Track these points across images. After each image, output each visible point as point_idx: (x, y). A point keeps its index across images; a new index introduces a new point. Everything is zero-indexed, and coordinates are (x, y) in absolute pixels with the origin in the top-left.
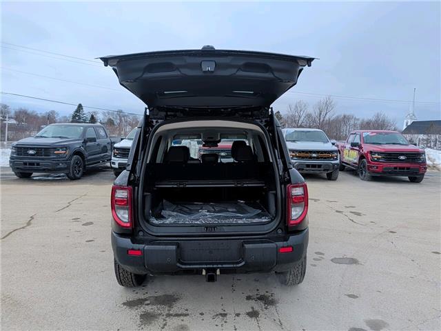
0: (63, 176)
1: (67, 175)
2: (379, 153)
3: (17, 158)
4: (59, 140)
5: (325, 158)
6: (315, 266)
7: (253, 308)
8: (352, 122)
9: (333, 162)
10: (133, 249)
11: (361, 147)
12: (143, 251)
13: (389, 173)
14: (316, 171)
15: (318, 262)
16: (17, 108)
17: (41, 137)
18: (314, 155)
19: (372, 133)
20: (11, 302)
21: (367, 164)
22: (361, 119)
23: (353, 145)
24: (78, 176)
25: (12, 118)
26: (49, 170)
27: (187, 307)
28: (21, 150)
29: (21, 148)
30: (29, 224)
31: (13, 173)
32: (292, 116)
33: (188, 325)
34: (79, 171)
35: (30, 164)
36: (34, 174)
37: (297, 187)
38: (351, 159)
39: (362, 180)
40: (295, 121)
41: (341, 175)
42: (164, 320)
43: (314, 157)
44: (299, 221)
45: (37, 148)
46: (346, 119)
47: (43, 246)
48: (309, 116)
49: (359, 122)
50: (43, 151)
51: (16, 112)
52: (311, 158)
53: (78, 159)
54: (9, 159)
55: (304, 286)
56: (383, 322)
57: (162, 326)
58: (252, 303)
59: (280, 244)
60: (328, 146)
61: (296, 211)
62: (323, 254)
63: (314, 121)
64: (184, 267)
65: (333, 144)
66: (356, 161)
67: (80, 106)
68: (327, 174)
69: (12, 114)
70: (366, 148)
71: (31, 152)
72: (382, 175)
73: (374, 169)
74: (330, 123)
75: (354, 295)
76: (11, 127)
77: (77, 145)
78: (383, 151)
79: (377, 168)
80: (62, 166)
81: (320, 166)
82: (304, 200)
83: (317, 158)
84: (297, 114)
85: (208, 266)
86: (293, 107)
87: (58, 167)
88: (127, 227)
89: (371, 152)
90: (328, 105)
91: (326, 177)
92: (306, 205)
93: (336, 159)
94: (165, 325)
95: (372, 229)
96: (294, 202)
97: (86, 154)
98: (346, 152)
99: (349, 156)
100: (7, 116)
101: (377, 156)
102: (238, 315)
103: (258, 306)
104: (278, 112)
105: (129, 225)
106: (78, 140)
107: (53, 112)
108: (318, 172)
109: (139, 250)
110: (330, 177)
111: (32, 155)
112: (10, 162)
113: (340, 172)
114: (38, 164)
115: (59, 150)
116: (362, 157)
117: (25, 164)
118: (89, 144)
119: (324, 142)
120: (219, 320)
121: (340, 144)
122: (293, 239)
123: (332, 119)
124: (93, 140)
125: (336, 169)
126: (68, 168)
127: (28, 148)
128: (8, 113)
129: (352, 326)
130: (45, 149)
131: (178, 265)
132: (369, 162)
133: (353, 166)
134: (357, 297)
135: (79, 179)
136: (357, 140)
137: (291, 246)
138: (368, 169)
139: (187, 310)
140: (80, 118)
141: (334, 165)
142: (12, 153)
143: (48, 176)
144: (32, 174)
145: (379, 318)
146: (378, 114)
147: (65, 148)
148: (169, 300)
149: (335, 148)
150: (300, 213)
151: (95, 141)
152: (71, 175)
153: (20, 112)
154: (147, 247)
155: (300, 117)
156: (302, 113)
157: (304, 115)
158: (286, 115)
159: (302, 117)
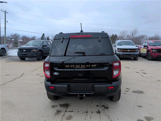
0: (36, 59)
1: (37, 59)
2: (155, 49)
3: (20, 53)
4: (34, 46)
5: (133, 52)
6: (125, 94)
7: (99, 110)
8: (145, 38)
9: (136, 53)
10: (51, 86)
11: (148, 47)
12: (55, 87)
13: (160, 57)
14: (129, 57)
15: (126, 92)
16: (22, 36)
17: (28, 45)
18: (128, 51)
19: (153, 41)
20: (11, 104)
21: (150, 54)
22: (149, 37)
23: (145, 46)
24: (41, 59)
25: (21, 39)
26: (31, 57)
27: (73, 109)
28: (21, 50)
29: (21, 49)
30: (22, 76)
31: (19, 58)
32: (122, 36)
33: (73, 115)
34: (41, 57)
35: (24, 55)
36: (26, 58)
37: (116, 62)
38: (144, 52)
39: (148, 60)
40: (123, 38)
41: (139, 58)
42: (64, 113)
43: (129, 51)
44: (117, 76)
45: (27, 49)
46: (143, 37)
47: (25, 84)
48: (128, 36)
49: (148, 38)
50: (29, 50)
51: (22, 37)
52: (127, 52)
53: (41, 53)
54: (17, 53)
55: (120, 101)
56: (152, 118)
57: (63, 115)
58: (98, 108)
59: (109, 85)
60: (134, 47)
61: (116, 72)
62: (129, 89)
63: (130, 38)
64: (70, 93)
65: (136, 46)
66: (146, 53)
67: (44, 34)
68: (134, 58)
69: (21, 38)
70: (150, 48)
71: (24, 50)
72: (157, 58)
73: (153, 56)
74: (136, 38)
75: (140, 106)
76: (21, 42)
77: (40, 47)
78: (157, 49)
79: (154, 55)
80: (35, 55)
81: (131, 55)
82: (119, 68)
83: (130, 52)
84: (123, 35)
85: (80, 93)
86: (122, 32)
87: (34, 56)
88: (49, 78)
89: (152, 49)
90: (136, 31)
91: (133, 59)
92: (120, 70)
93: (138, 52)
94: (64, 115)
95: (150, 79)
96: (115, 69)
97: (43, 51)
98: (142, 49)
99: (143, 51)
100: (19, 38)
101: (154, 50)
102: (92, 112)
103: (101, 109)
104: (116, 35)
105: (50, 77)
106: (41, 46)
107: (34, 37)
108: (130, 57)
109: (53, 86)
110: (135, 59)
111: (24, 51)
112: (18, 54)
113: (139, 57)
114: (27, 55)
115: (34, 50)
116: (148, 51)
117: (22, 55)
118: (44, 47)
119: (133, 46)
120: (85, 114)
121: (139, 46)
122: (114, 84)
123: (137, 37)
124: (46, 46)
125: (138, 56)
126: (37, 56)
127: (23, 49)
128: (19, 37)
129: (138, 119)
130: (29, 49)
131: (68, 92)
132: (151, 53)
133: (145, 55)
134: (142, 107)
135: (41, 60)
136: (146, 44)
137: (113, 86)
138: (151, 56)
139: (73, 110)
140: (43, 39)
141: (136, 54)
142: (18, 51)
143: (31, 59)
144: (25, 58)
145: (150, 116)
146: (156, 34)
147: (36, 49)
148: (66, 106)
149: (137, 48)
150: (118, 73)
151: (47, 46)
152: (38, 59)
153: (23, 37)
154: (56, 85)
155: (124, 36)
156: (125, 35)
157: (126, 36)
158: (119, 36)
159: (125, 36)
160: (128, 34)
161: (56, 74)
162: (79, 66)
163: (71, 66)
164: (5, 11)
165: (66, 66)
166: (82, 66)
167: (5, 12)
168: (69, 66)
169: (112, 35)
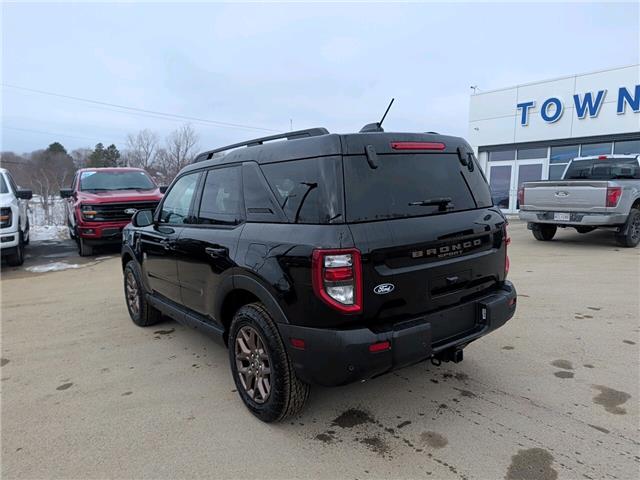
2: (94, 207)
10: (376, 343)
12: (390, 341)
32: (136, 153)
40: (141, 161)
48: (162, 153)
63: (170, 161)
73: (90, 233)
79: (94, 231)
84: (142, 149)
86: (136, 139)
89: (81, 206)
90: (188, 137)
101: (90, 211)
104: (113, 146)
105: (357, 307)
154: (396, 334)
155: (148, 154)
156: (150, 149)
157: (154, 152)
158: (126, 150)
159: (152, 155)
160: (162, 144)
161: (384, 289)
162: (447, 248)
163: (429, 252)
165: (414, 255)
166: (454, 247)
168: (421, 253)
169: (94, 148)
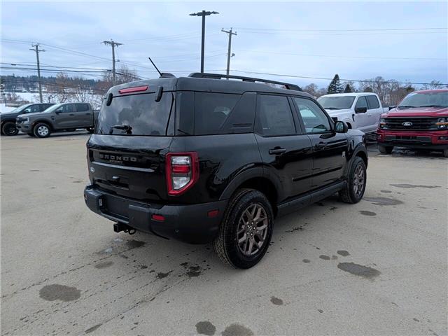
59: (153, 210)
107: (312, 85)
140: (335, 89)
164: (231, 31)
167: (231, 33)
